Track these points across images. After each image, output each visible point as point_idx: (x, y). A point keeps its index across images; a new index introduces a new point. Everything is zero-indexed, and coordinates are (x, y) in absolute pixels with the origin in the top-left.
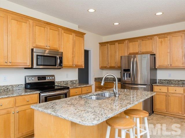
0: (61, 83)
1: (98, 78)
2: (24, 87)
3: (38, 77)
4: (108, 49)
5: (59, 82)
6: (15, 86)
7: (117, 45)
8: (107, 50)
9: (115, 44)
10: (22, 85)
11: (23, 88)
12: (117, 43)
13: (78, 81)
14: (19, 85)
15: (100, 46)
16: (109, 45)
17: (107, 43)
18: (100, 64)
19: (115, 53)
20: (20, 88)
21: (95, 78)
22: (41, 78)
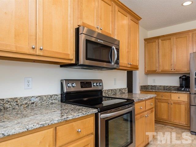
0: (109, 93)
1: (143, 86)
2: (60, 99)
3: (81, 82)
4: (160, 46)
5: (107, 91)
6: (45, 98)
7: (175, 39)
8: (157, 47)
9: (170, 39)
10: (56, 95)
11: (59, 101)
12: (175, 37)
13: (127, 90)
14: (51, 96)
15: (146, 43)
16: (160, 40)
17: (158, 38)
18: (145, 67)
19: (171, 51)
20: (54, 101)
21: (141, 86)
22: (85, 84)
